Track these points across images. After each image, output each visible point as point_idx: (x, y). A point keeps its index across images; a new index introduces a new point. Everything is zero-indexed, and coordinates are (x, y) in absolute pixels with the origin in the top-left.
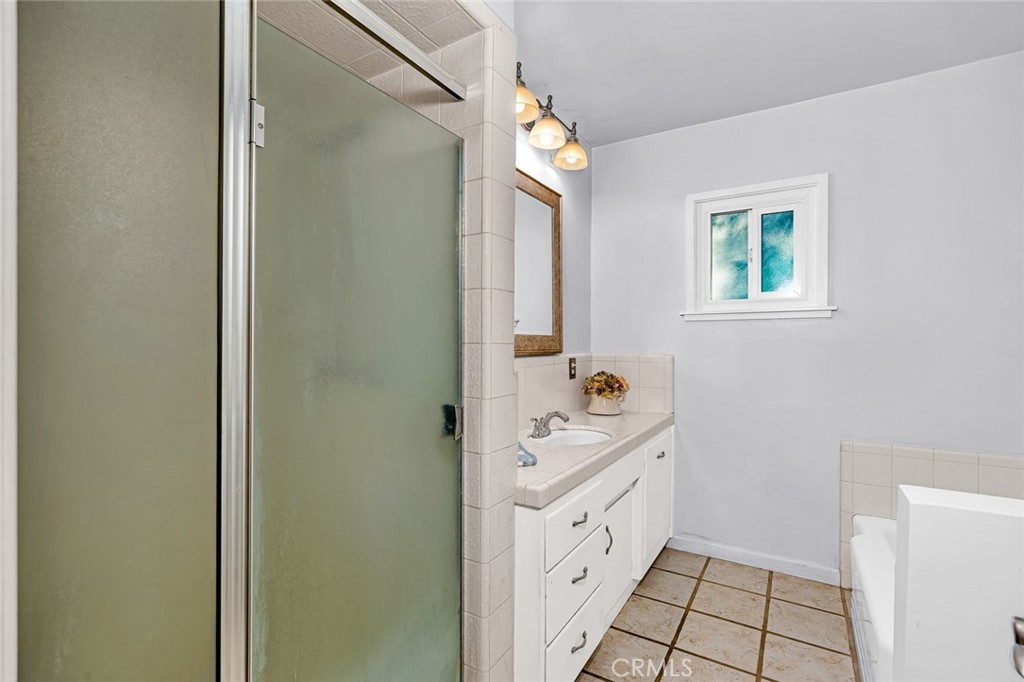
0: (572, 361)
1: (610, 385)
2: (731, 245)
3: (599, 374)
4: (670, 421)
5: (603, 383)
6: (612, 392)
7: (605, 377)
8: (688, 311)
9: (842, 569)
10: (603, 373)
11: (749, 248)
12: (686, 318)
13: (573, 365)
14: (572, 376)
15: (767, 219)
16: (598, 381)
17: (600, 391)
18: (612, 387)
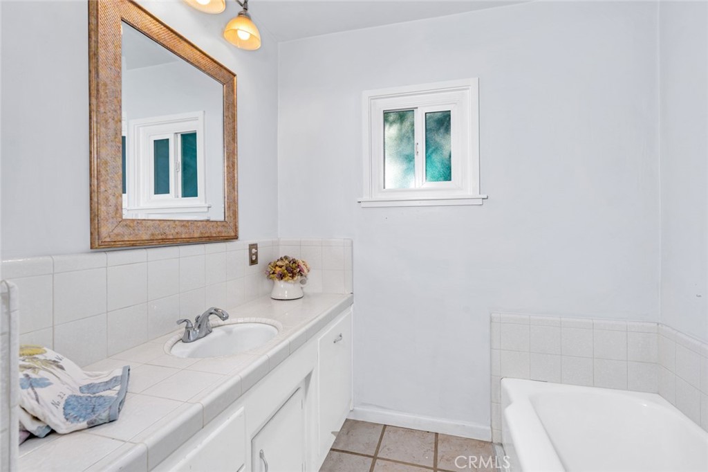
0: (253, 246)
1: (290, 270)
2: (401, 140)
3: (281, 259)
4: (350, 302)
5: (284, 268)
6: (293, 277)
7: (287, 262)
8: (366, 198)
9: (493, 426)
10: (286, 258)
11: (416, 142)
12: (363, 205)
13: (254, 251)
14: (253, 262)
15: (430, 118)
16: (281, 267)
17: (282, 277)
18: (292, 272)
